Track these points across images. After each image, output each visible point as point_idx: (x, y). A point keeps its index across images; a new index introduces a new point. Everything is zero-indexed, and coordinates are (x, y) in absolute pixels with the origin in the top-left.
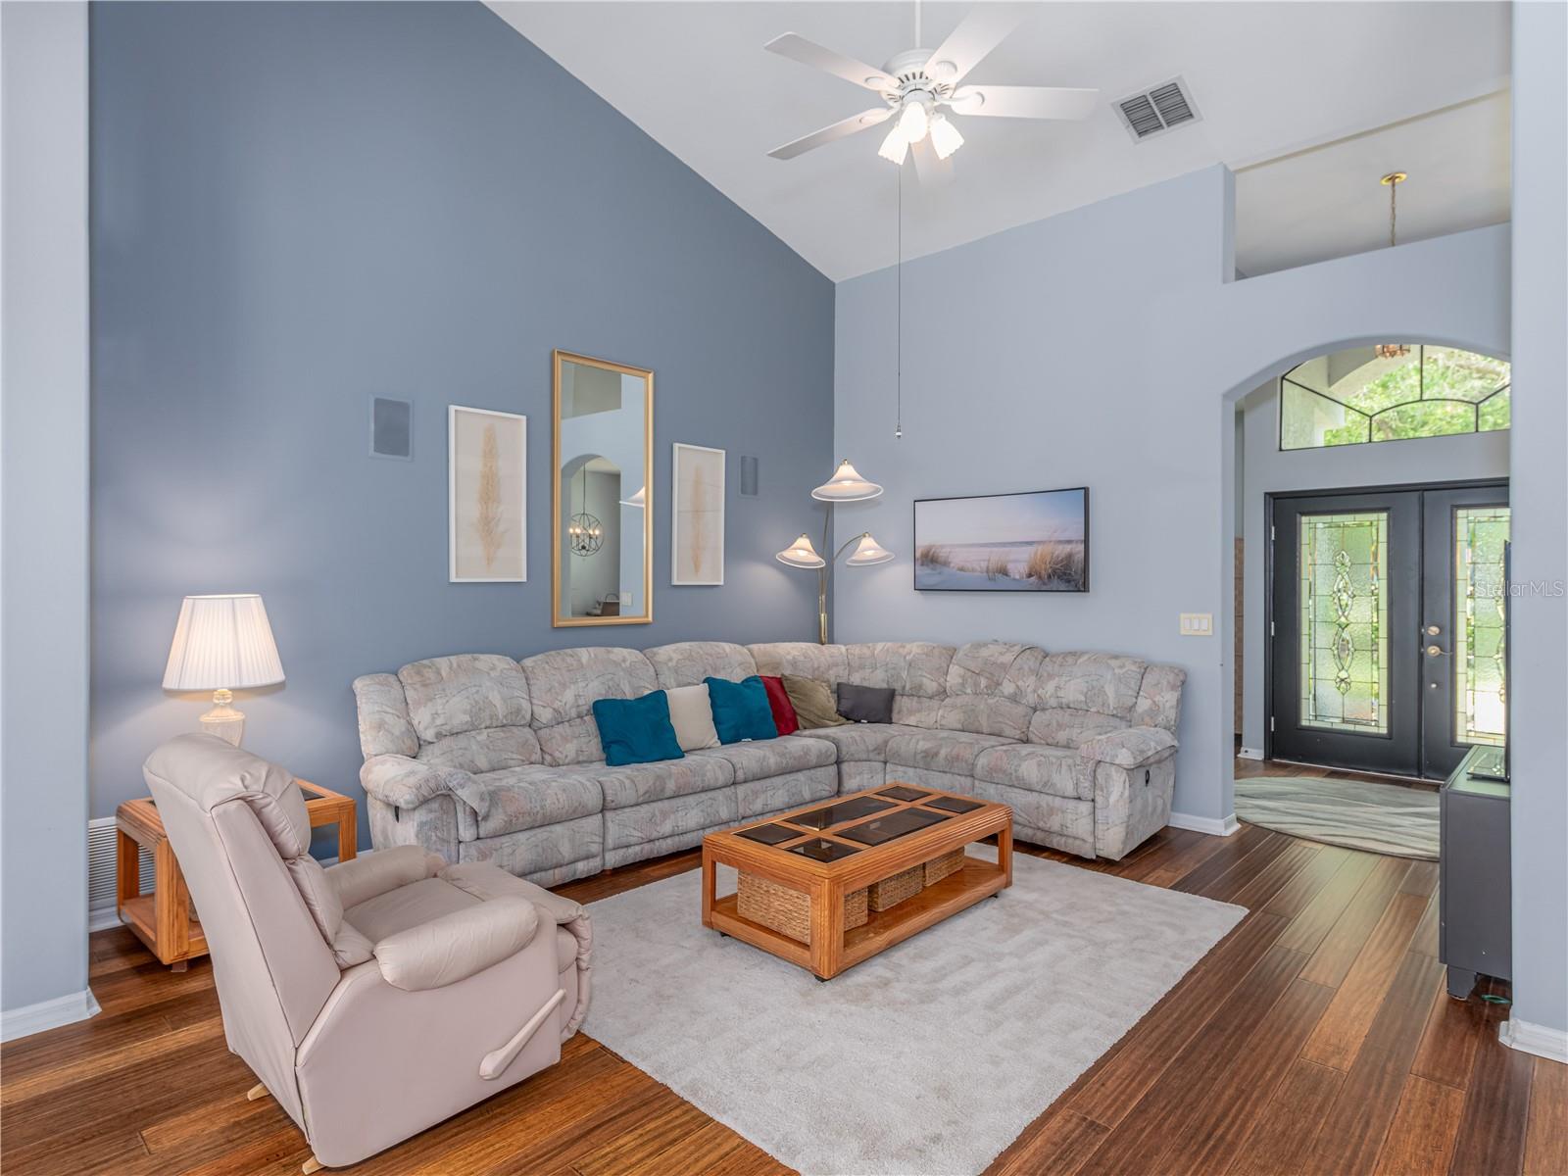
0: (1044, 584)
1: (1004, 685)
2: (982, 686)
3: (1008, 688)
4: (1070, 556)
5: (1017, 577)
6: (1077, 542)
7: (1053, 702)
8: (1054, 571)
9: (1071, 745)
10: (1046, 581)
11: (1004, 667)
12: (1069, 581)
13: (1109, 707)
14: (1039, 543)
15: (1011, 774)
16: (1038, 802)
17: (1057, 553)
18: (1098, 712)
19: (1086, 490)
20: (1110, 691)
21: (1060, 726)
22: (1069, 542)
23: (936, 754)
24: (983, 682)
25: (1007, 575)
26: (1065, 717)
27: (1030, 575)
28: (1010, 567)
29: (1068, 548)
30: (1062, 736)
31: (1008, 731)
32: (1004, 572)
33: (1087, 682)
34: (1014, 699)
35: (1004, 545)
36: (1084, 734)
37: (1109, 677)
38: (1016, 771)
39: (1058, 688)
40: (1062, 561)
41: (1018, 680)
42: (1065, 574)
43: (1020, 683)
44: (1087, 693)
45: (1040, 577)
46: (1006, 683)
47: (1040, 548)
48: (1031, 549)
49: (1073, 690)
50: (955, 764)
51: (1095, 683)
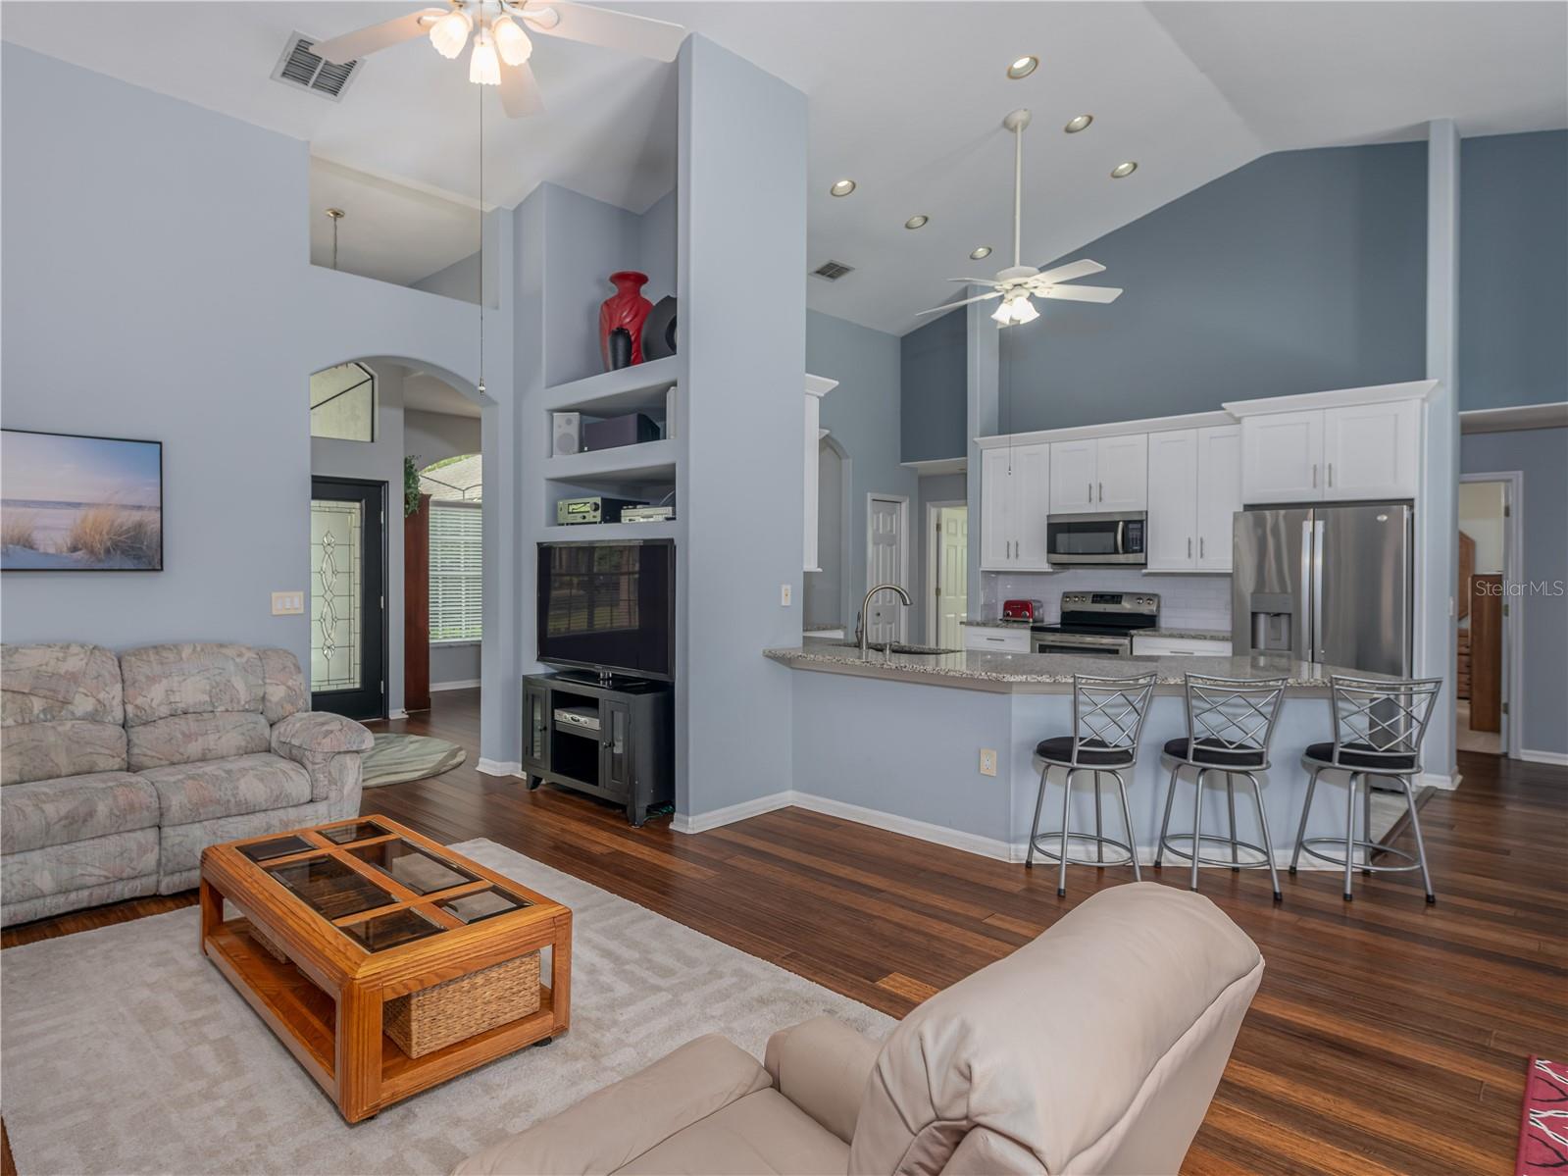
0: (100, 561)
1: (76, 702)
2: (36, 711)
3: (83, 705)
4: (139, 526)
5: (52, 550)
6: (150, 508)
7: (164, 710)
8: (116, 545)
9: (208, 757)
10: (102, 556)
11: (73, 678)
12: (138, 558)
13: (239, 702)
14: (90, 505)
15: (229, 801)
16: (267, 823)
17: (119, 520)
18: (227, 711)
19: (160, 443)
20: (239, 683)
21: (188, 737)
22: (139, 508)
23: (91, 814)
24: (37, 705)
25: (32, 548)
26: (190, 724)
27: (74, 549)
28: (38, 537)
29: (136, 516)
30: (194, 748)
31: (102, 763)
32: (28, 544)
33: (208, 678)
34: (93, 718)
35: (26, 504)
36: (223, 740)
37: (232, 668)
38: (234, 796)
39: (170, 691)
40: (128, 531)
41: (99, 693)
42: (132, 548)
43: (102, 696)
44: (211, 691)
45: (92, 552)
46: (78, 699)
47: (91, 514)
48: (78, 514)
49: (191, 691)
50: (128, 818)
51: (218, 678)
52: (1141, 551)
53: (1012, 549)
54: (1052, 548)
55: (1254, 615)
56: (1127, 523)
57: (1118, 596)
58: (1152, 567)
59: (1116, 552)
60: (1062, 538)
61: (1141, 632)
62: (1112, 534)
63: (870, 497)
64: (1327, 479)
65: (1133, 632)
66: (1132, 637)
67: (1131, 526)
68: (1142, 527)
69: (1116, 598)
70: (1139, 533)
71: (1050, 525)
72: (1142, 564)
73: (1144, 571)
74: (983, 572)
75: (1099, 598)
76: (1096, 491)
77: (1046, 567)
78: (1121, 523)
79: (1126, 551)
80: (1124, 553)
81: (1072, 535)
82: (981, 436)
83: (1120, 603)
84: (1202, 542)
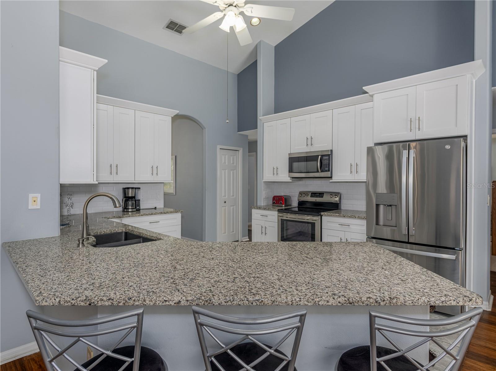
52: (329, 171)
53: (275, 171)
54: (291, 170)
55: (378, 206)
56: (322, 156)
57: (322, 193)
58: (335, 179)
59: (318, 171)
60: (295, 165)
61: (326, 213)
62: (316, 162)
63: (219, 147)
64: (417, 127)
65: (322, 213)
66: (321, 216)
67: (324, 158)
68: (329, 157)
69: (321, 194)
70: (328, 161)
71: (290, 158)
72: (330, 177)
73: (331, 181)
74: (264, 182)
75: (314, 194)
76: (310, 141)
77: (288, 179)
78: (320, 156)
79: (322, 171)
80: (321, 172)
81: (299, 163)
82: (263, 116)
83: (322, 197)
84: (357, 165)
